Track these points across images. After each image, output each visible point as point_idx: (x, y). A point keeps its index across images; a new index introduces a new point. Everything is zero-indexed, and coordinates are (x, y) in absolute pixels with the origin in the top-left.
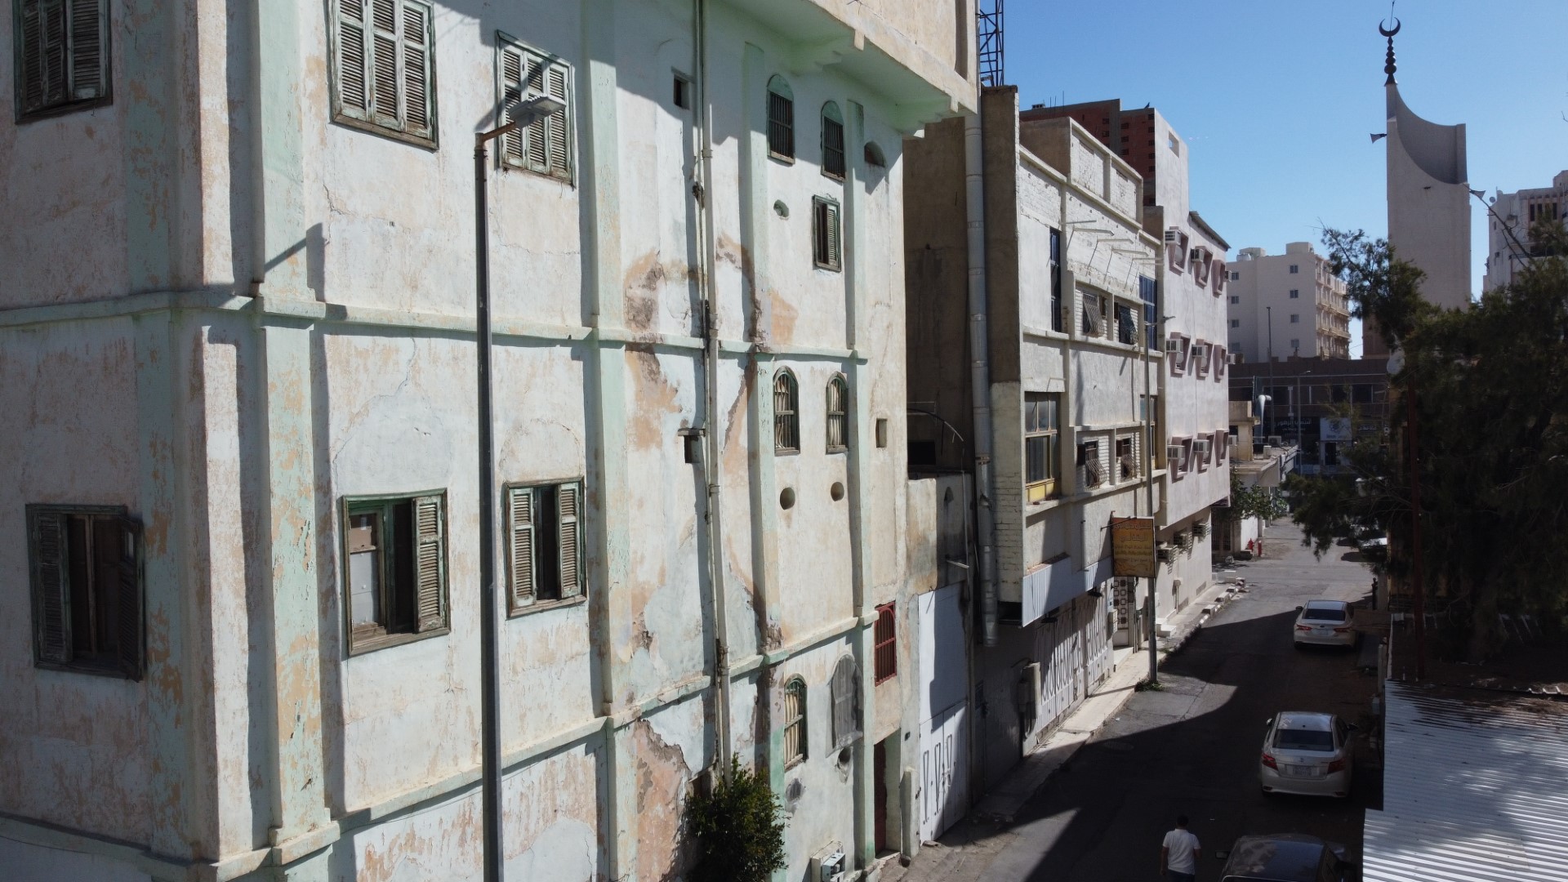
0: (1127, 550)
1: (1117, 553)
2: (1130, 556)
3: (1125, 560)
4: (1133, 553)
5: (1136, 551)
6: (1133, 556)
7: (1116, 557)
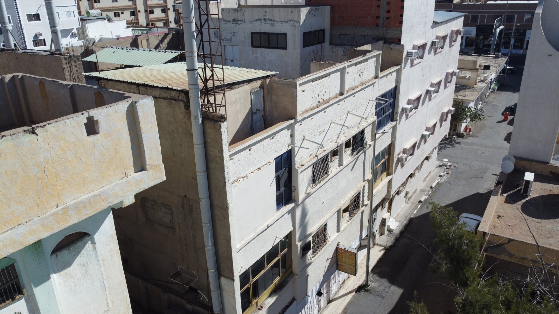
0: (344, 262)
1: (339, 262)
2: (344, 264)
3: (343, 266)
4: (346, 264)
5: (347, 263)
6: (346, 265)
7: (338, 263)
